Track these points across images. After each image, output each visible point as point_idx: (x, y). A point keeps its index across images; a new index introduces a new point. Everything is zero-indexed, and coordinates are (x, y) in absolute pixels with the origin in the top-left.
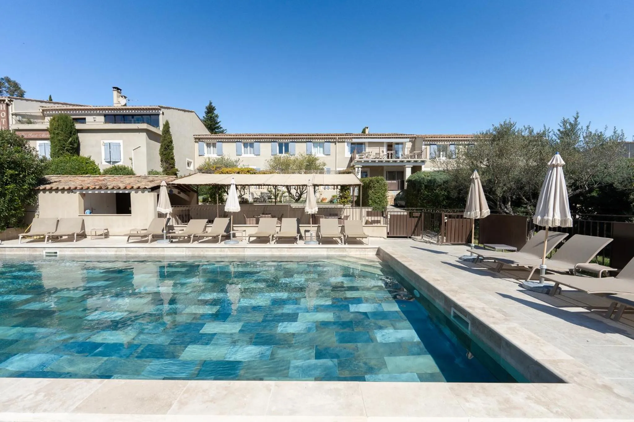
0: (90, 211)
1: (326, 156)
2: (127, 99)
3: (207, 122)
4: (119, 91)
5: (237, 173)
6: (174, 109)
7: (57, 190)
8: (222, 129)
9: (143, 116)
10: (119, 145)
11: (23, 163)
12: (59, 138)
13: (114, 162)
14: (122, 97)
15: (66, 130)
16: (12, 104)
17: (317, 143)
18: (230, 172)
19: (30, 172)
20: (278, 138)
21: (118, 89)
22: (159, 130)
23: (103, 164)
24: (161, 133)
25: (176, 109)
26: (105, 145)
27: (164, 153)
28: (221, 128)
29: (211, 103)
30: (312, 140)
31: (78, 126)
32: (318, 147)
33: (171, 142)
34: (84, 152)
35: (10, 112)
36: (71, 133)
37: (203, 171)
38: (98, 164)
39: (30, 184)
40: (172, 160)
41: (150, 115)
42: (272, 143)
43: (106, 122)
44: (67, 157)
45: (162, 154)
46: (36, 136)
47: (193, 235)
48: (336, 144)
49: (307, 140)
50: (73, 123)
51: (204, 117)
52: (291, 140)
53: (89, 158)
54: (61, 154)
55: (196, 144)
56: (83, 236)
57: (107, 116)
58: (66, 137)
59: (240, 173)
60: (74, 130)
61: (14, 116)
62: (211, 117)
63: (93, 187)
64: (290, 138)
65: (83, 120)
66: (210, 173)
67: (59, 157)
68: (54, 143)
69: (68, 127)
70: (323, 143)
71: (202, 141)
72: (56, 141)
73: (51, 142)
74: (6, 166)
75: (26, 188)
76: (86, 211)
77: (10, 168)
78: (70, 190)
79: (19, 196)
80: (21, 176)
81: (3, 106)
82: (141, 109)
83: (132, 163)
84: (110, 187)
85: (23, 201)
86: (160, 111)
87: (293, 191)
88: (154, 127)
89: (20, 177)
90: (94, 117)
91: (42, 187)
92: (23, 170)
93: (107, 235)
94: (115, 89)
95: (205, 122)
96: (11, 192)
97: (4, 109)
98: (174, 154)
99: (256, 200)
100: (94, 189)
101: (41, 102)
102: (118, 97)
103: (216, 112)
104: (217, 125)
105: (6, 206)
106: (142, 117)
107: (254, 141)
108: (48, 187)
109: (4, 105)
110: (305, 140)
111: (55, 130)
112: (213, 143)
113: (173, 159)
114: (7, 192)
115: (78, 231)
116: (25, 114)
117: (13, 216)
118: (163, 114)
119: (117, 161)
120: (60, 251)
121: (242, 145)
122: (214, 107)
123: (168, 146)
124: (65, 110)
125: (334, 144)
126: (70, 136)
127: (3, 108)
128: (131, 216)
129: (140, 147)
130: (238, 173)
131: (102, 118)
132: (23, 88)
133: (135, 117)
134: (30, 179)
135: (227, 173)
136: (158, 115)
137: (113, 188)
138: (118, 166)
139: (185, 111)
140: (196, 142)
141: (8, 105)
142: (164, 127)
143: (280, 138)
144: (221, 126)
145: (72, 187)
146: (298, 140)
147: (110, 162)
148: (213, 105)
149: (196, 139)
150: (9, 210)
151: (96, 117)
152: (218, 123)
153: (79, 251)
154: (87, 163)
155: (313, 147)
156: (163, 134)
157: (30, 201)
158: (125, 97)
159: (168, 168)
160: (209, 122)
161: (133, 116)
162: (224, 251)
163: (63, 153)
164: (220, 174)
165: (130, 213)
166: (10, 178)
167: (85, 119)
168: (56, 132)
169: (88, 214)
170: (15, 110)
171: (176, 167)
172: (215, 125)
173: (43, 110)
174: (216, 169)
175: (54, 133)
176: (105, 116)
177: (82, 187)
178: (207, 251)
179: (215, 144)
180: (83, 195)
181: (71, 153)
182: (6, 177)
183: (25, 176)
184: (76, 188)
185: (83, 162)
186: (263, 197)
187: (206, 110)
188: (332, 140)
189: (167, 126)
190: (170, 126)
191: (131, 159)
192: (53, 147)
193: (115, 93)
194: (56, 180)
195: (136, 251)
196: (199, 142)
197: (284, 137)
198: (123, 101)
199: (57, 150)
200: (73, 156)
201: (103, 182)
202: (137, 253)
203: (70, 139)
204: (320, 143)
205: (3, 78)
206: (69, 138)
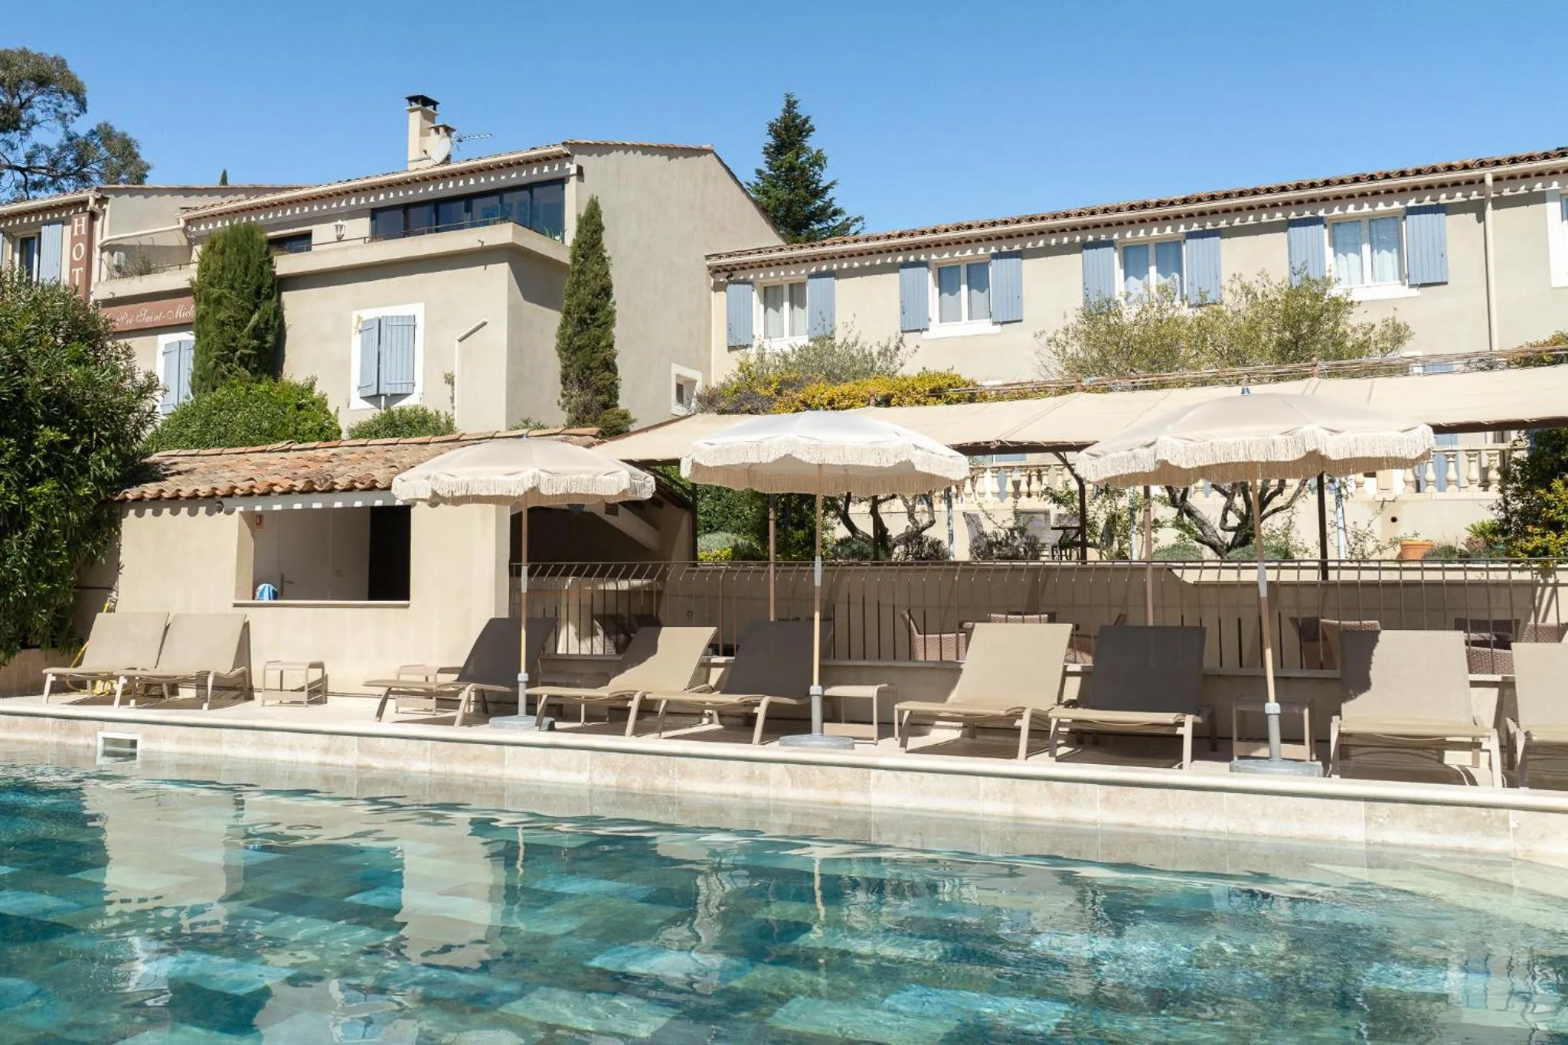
0: (272, 588)
1: (1415, 292)
2: (454, 134)
3: (773, 193)
4: (430, 108)
5: (878, 404)
6: (625, 148)
7: (175, 502)
8: (840, 219)
9: (507, 197)
10: (410, 323)
11: (88, 402)
12: (222, 315)
13: (392, 395)
14: (437, 130)
15: (244, 282)
16: (104, 211)
17: (1356, 221)
18: (846, 403)
19: (103, 436)
20: (1120, 223)
21: (425, 101)
22: (560, 248)
23: (352, 407)
24: (565, 257)
25: (635, 148)
26: (365, 328)
27: (577, 342)
28: (835, 213)
29: (791, 105)
30: (1321, 213)
31: (286, 264)
32: (1366, 248)
33: (606, 291)
34: (296, 369)
35: (98, 241)
36: (258, 293)
37: (723, 404)
38: (337, 411)
39: (99, 480)
40: (607, 374)
41: (530, 187)
42: (1090, 253)
43: (377, 235)
44: (239, 386)
45: (568, 348)
46: (157, 319)
47: (637, 698)
48: (1481, 218)
49: (1293, 215)
50: (267, 253)
51: (759, 172)
52: (1195, 227)
53: (311, 389)
54: (223, 377)
55: (719, 299)
56: (237, 688)
57: (380, 215)
58: (243, 309)
59: (894, 400)
60: (270, 281)
61: (106, 254)
62: (792, 168)
63: (287, 484)
64: (1190, 215)
65: (302, 241)
66: (749, 412)
67: (214, 389)
68: (206, 335)
69: (252, 270)
70: (1395, 218)
71: (745, 282)
72: (210, 327)
73: (198, 336)
74: (38, 414)
75: (86, 495)
76: (261, 587)
77: (50, 422)
78: (215, 501)
79: (65, 525)
80: (77, 450)
81: (80, 222)
82: (498, 168)
83: (452, 399)
84: (342, 483)
85: (74, 545)
86: (568, 165)
87: (1208, 503)
88: (543, 234)
89: (74, 455)
90: (340, 222)
91: (132, 493)
92: (86, 429)
93: (317, 693)
94: (415, 105)
95: (765, 193)
96: (43, 512)
97: (83, 232)
98: (616, 346)
99: (985, 547)
100: (289, 491)
101: (187, 191)
102: (424, 133)
103: (812, 143)
104: (819, 203)
105: (25, 560)
106: (501, 201)
107: (993, 250)
108: (150, 489)
109: (84, 219)
110: (1279, 216)
111: (212, 285)
112: (791, 286)
113: (609, 366)
114: (30, 509)
115: (223, 665)
116: (134, 242)
117: (42, 601)
118: (580, 171)
119: (399, 392)
120: (148, 737)
121: (931, 278)
122: (806, 121)
123: (593, 311)
124: (252, 209)
125: (1473, 216)
126: (256, 306)
127: (80, 229)
128: (407, 606)
129: (485, 324)
130: (886, 402)
131: (362, 226)
132: (145, 156)
133: (477, 204)
134: (101, 465)
135: (832, 404)
136: (562, 181)
137: (350, 489)
138: (402, 411)
139: (670, 152)
140: (718, 287)
141: (93, 216)
142: (579, 231)
143: (1131, 222)
144: (837, 205)
145: (223, 488)
146: (1237, 222)
147: (378, 396)
148: (802, 111)
149: (715, 271)
150: (32, 580)
151: (345, 223)
152: (826, 188)
153: (206, 742)
154: (300, 407)
155: (1329, 251)
156: (574, 259)
157: (97, 547)
158: (448, 130)
159: (587, 410)
160: (783, 194)
161: (467, 199)
162: (764, 779)
163: (230, 372)
164: (797, 410)
165: (407, 597)
166: (45, 458)
167: (308, 235)
168: (215, 292)
169: (266, 601)
170: (111, 232)
171: (623, 404)
172: (808, 203)
173: (188, 222)
174: (779, 392)
175: (207, 302)
176: (375, 213)
177: (252, 487)
178: (683, 773)
179: (802, 285)
180: (255, 521)
181: (254, 372)
182: (33, 456)
183: (86, 451)
184: (230, 494)
185: (286, 405)
186: (1023, 531)
187: (770, 140)
188: (1459, 197)
189: (592, 223)
190: (605, 220)
191: (450, 380)
192: (202, 350)
193: (415, 119)
194: (181, 467)
195: (396, 755)
196: (730, 287)
197: (1146, 214)
198: (439, 146)
199: (211, 363)
200: (259, 381)
201: (327, 466)
202: (399, 764)
203: (256, 317)
204: (1372, 220)
205: (95, 129)
206: (252, 313)
